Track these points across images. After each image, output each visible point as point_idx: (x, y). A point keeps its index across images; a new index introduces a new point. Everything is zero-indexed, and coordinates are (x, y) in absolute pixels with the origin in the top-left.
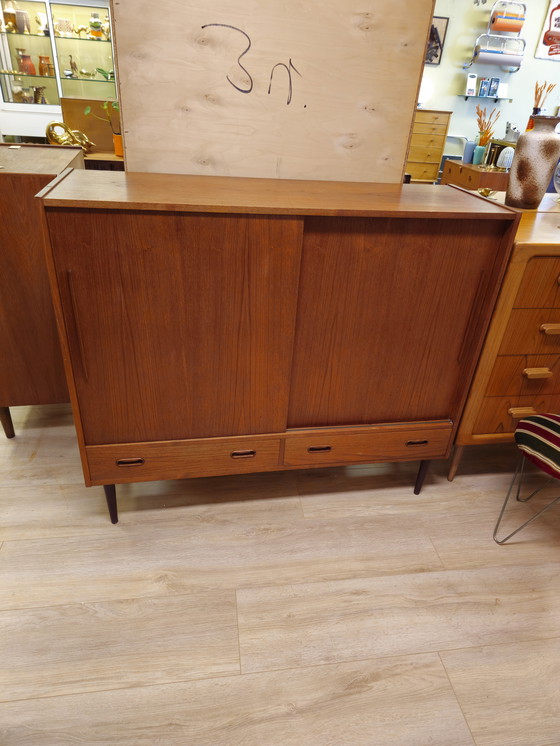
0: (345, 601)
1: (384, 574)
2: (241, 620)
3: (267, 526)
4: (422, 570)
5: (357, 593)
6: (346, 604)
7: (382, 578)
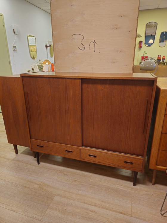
0: (86, 212)
1: (107, 209)
2: (51, 205)
3: (77, 180)
4: (122, 213)
5: (92, 211)
6: (86, 213)
7: (104, 210)
